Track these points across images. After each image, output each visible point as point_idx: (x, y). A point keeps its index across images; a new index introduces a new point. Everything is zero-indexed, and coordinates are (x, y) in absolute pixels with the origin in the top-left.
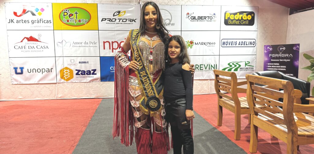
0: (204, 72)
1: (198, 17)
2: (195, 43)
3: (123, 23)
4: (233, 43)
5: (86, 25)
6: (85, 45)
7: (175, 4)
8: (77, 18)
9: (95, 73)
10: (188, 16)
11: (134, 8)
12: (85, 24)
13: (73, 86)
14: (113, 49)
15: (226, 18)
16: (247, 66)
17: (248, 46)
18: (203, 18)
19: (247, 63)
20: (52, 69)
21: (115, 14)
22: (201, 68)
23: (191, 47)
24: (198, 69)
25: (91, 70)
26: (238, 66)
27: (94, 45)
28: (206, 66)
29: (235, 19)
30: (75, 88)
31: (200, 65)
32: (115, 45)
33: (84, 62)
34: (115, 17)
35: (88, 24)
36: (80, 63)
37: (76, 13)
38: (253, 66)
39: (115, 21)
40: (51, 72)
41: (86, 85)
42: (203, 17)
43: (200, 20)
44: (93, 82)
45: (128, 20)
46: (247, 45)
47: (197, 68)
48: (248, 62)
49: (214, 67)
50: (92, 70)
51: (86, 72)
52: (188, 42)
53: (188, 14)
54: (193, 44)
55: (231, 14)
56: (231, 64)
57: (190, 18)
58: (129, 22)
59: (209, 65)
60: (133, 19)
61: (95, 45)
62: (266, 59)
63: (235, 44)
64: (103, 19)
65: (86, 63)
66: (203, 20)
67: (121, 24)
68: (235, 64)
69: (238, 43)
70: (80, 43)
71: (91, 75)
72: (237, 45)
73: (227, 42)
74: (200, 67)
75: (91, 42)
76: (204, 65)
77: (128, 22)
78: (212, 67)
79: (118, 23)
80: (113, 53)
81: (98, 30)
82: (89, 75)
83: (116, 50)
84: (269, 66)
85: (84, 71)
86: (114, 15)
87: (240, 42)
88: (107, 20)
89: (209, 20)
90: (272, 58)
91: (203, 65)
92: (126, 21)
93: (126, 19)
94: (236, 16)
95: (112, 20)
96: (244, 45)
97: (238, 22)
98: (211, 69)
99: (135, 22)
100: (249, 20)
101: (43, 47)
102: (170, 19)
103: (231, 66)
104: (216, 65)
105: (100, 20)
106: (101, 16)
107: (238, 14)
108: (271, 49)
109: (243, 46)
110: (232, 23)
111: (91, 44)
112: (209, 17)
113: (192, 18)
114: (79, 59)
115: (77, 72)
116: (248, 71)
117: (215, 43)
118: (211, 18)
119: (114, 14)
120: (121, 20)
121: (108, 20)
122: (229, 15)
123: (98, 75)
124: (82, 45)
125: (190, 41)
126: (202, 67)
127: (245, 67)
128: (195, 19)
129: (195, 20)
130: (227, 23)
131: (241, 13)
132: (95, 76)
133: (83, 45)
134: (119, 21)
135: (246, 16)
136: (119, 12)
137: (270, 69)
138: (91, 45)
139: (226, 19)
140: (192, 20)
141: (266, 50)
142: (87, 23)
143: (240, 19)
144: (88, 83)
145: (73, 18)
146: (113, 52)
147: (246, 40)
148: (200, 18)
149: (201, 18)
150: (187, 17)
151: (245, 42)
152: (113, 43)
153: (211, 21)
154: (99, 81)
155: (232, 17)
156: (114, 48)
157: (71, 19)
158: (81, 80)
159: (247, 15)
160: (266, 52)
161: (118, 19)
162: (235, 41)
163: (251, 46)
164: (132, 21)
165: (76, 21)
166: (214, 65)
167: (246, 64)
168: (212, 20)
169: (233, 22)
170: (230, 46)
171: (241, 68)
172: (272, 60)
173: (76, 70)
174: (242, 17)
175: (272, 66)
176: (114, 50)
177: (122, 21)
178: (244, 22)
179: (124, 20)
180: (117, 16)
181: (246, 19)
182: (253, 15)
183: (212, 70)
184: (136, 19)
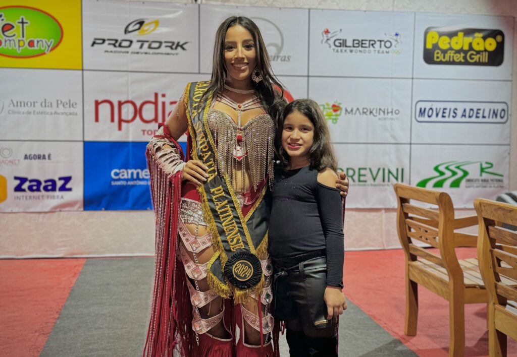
0: (369, 188)
1: (354, 40)
2: (346, 110)
3: (151, 51)
4: (447, 111)
5: (49, 55)
6: (44, 109)
7: (292, 6)
8: (23, 37)
9: (68, 186)
10: (326, 39)
11: (181, 12)
12: (44, 54)
13: (4, 222)
14: (121, 121)
15: (429, 46)
16: (485, 176)
17: (486, 120)
18: (367, 45)
19: (484, 166)
21: (130, 28)
22: (362, 178)
23: (335, 121)
24: (354, 181)
25: (56, 179)
26: (460, 174)
27: (68, 110)
28: (375, 173)
29: (451, 49)
30: (11, 228)
31: (360, 169)
32: (128, 111)
33: (39, 157)
34: (129, 36)
35: (54, 51)
36: (26, 157)
37: (23, 23)
38: (502, 176)
39: (129, 46)
41: (40, 220)
42: (367, 42)
43: (360, 48)
44: (60, 211)
45: (164, 45)
46: (484, 117)
47: (352, 177)
48: (487, 163)
49: (395, 175)
50: (60, 179)
51: (43, 184)
52: (326, 107)
53: (327, 32)
54: (338, 113)
55: (441, 35)
56: (442, 168)
57: (331, 42)
58: (168, 50)
59: (384, 170)
60: (178, 43)
61: (72, 110)
63: (452, 114)
64: (98, 41)
65: (44, 157)
66: (367, 49)
67: (146, 53)
68: (452, 168)
69: (460, 113)
70: (29, 104)
71: (58, 193)
72: (458, 118)
73: (431, 109)
74: (360, 175)
75: (59, 102)
76: (370, 169)
77: (163, 49)
78: (391, 176)
79: (138, 53)
80: (120, 132)
81: (83, 70)
82: (51, 193)
83: (131, 124)
85: (39, 183)
86: (126, 31)
87: (465, 111)
88: (107, 42)
89: (381, 50)
91: (365, 169)
92: (159, 47)
93: (161, 43)
94: (455, 39)
95: (120, 43)
96: (477, 117)
97: (459, 57)
98: (389, 181)
99: (183, 49)
100: (490, 53)
102: (279, 43)
103: (442, 174)
104: (403, 170)
105: (88, 42)
106: (91, 31)
107: (461, 34)
109: (474, 119)
110: (444, 58)
111: (61, 106)
112: (383, 43)
113: (337, 43)
114: (26, 149)
115: (18, 182)
116: (488, 189)
117: (397, 112)
118: (388, 44)
119: (127, 27)
120: (146, 45)
121: (110, 44)
122: (437, 36)
123: (77, 191)
125: (331, 104)
126: (364, 175)
127: (480, 178)
128: (346, 46)
129: (344, 48)
130: (429, 58)
131: (469, 32)
132: (67, 196)
133: (38, 108)
134: (141, 47)
135: (481, 41)
136: (141, 23)
138: (61, 109)
139: (429, 50)
140: (336, 48)
142: (52, 50)
143: (466, 48)
144: (47, 215)
145: (14, 35)
146: (120, 128)
147: (482, 106)
148: (360, 43)
149: (362, 44)
150: (324, 42)
151: (479, 109)
152: (120, 104)
153: (387, 52)
154: (79, 207)
155: (444, 43)
156: (124, 117)
157: (7, 38)
158: (28, 207)
159: (484, 38)
161: (138, 41)
162: (452, 106)
163: (494, 120)
164: (176, 48)
165: (21, 43)
166: (397, 170)
167: (482, 170)
168: (390, 49)
169: (447, 56)
170: (440, 118)
171: (469, 180)
173: (16, 178)
174: (470, 44)
176: (124, 125)
177: (150, 47)
178: (476, 58)
179: (155, 45)
180: (137, 32)
181: (482, 48)
182: (499, 38)
183: (390, 183)
184: (186, 43)
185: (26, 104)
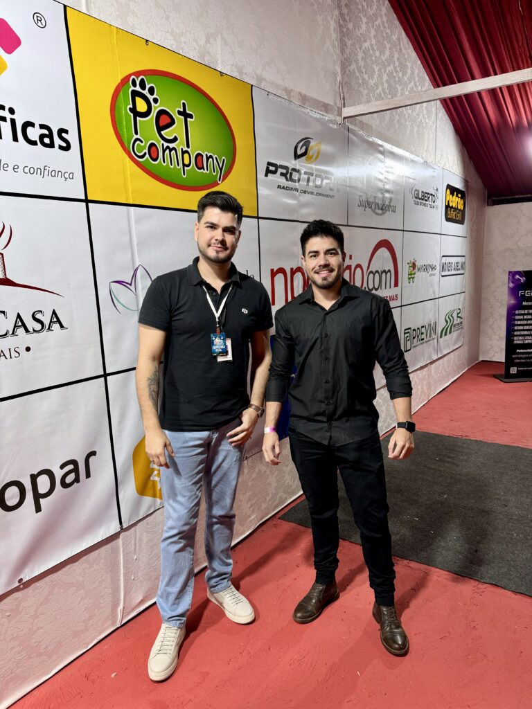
0: (425, 345)
1: (422, 192)
2: (418, 268)
10: (411, 188)
12: (216, 184)
15: (447, 203)
18: (427, 198)
19: (458, 311)
20: (92, 459)
21: (299, 152)
22: (422, 337)
23: (413, 279)
24: (419, 341)
26: (452, 320)
28: (427, 330)
29: (452, 206)
31: (421, 327)
32: (299, 284)
34: (298, 164)
35: (226, 181)
37: (185, 114)
39: (298, 181)
40: (88, 475)
42: (427, 196)
43: (424, 201)
45: (324, 182)
46: (459, 269)
47: (419, 337)
48: (459, 309)
49: (434, 329)
52: (410, 264)
54: (415, 270)
56: (447, 318)
57: (413, 192)
58: (328, 191)
59: (430, 325)
60: (334, 180)
62: (513, 302)
63: (451, 267)
64: (270, 168)
66: (427, 203)
68: (450, 316)
72: (453, 271)
73: (446, 263)
74: (421, 334)
78: (432, 331)
79: (305, 192)
81: (258, 218)
84: (517, 317)
86: (295, 154)
87: (455, 264)
88: (279, 171)
90: (524, 298)
91: (424, 326)
92: (321, 185)
93: (322, 178)
94: (454, 198)
95: (291, 174)
97: (454, 215)
98: (432, 335)
99: (338, 189)
100: (461, 212)
101: (31, 324)
103: (447, 322)
104: (436, 323)
105: (261, 168)
106: (263, 150)
107: (455, 193)
108: (523, 280)
110: (450, 215)
112: (432, 197)
113: (415, 194)
116: (459, 331)
117: (436, 268)
118: (434, 199)
119: (296, 148)
120: (311, 179)
121: (281, 174)
122: (449, 194)
125: (413, 261)
126: (423, 333)
128: (419, 198)
130: (447, 214)
134: (308, 183)
135: (460, 201)
136: (307, 144)
137: (519, 323)
139: (447, 207)
140: (415, 200)
141: (512, 282)
142: (224, 177)
143: (456, 207)
145: (175, 139)
147: (459, 260)
148: (424, 196)
150: (410, 192)
151: (458, 263)
152: (292, 274)
153: (434, 207)
156: (295, 294)
159: (461, 199)
160: (511, 285)
161: (305, 173)
163: (462, 272)
164: (333, 188)
165: (186, 159)
166: (434, 324)
168: (434, 204)
169: (451, 213)
170: (448, 272)
171: (454, 326)
172: (524, 303)
174: (457, 203)
175: (525, 317)
177: (314, 183)
178: (459, 217)
179: (318, 180)
180: (303, 159)
181: (460, 208)
182: (464, 199)
183: (432, 338)
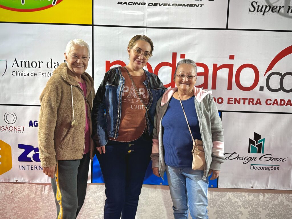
3: (172, 2)
5: (56, 7)
6: (50, 71)
13: (9, 193)
30: (16, 199)
36: (31, 124)
70: (34, 65)
79: (155, 4)
81: (93, 25)
114: (31, 114)
124: (40, 70)
133: (44, 69)
142: (59, 1)
158: (34, 177)
185: (30, 65)
